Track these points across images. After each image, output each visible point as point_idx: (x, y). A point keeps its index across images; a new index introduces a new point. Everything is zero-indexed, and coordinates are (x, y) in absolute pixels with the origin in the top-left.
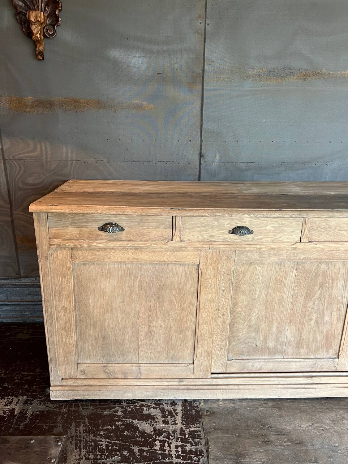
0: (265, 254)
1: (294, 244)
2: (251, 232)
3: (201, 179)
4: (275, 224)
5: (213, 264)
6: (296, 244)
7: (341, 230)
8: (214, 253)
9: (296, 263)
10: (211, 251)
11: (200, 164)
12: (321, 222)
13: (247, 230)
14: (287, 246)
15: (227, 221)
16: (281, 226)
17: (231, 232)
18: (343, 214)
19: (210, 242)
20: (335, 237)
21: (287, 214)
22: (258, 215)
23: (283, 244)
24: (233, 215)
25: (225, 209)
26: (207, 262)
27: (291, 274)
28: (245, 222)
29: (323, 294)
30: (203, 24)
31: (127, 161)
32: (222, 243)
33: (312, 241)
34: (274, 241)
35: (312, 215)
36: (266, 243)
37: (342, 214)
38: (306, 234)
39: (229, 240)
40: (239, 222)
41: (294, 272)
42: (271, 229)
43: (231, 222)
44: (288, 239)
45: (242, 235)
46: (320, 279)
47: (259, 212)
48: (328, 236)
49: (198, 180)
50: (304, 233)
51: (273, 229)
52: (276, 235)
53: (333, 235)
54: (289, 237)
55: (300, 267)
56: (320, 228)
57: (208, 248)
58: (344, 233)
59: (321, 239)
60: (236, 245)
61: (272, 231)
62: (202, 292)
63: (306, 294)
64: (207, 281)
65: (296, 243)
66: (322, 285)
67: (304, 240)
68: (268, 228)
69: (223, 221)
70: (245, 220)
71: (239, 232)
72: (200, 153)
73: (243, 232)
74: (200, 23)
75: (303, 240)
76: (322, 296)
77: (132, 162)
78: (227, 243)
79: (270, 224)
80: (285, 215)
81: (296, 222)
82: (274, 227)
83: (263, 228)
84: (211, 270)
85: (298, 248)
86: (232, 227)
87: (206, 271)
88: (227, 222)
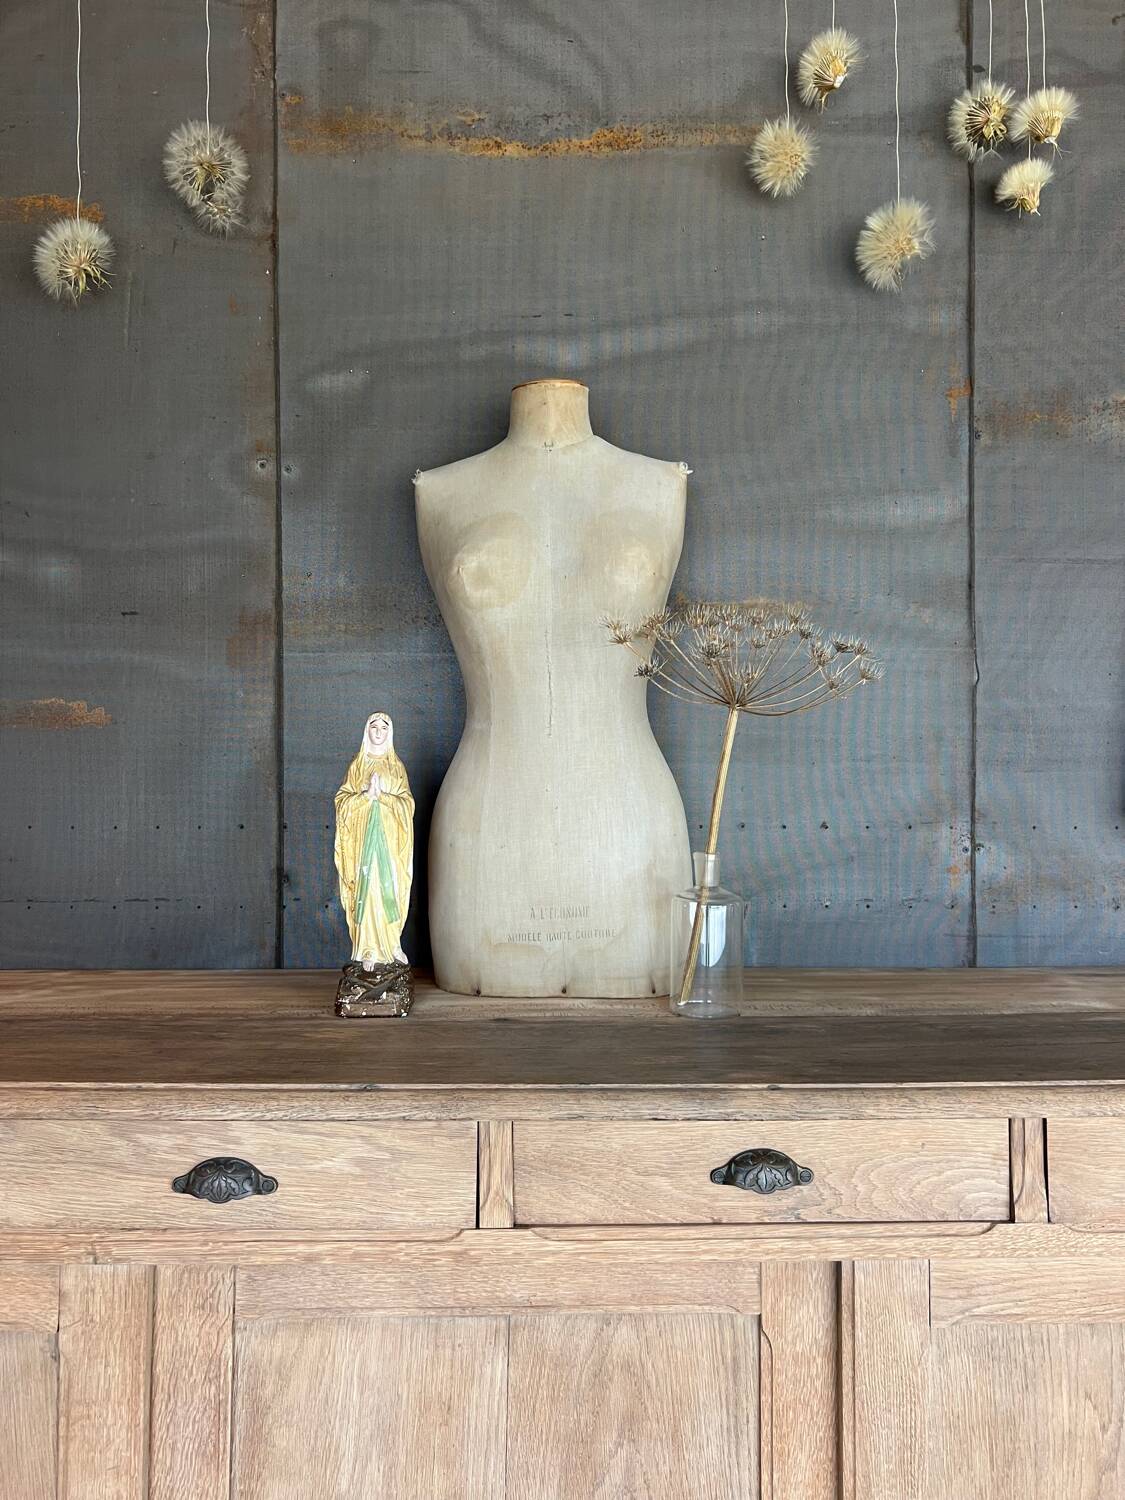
0: (359, 1280)
1: (453, 1238)
2: (264, 1185)
3: (286, 962)
4: (362, 1151)
5: (117, 1333)
6: (458, 1239)
7: (646, 1173)
8: (122, 1281)
9: (503, 1323)
10: (109, 1269)
11: (281, 907)
12: (558, 1140)
13: (240, 1177)
14: (425, 1248)
15: (165, 1136)
16: (387, 1156)
17: (183, 1183)
18: (625, 1103)
19: (97, 1230)
20: (627, 1204)
21: (389, 1103)
22: (269, 1111)
23: (407, 1237)
24: (165, 1112)
25: (144, 1085)
26: (92, 1321)
27: (488, 1370)
28: (237, 1141)
29: (638, 1471)
30: (271, 467)
31: (11, 901)
32: (147, 1235)
33: (533, 1221)
34: (364, 1222)
35: (493, 1108)
36: (335, 1235)
37: (619, 1104)
38: (497, 1194)
39: (176, 1222)
40: (214, 1142)
41: (500, 1365)
42: (347, 1169)
43: (181, 1140)
44: (423, 1214)
45: (219, 1198)
46: (617, 1397)
47: (274, 1098)
48: (595, 1200)
49: (273, 964)
50: (489, 1189)
51: (357, 1171)
52: (370, 1197)
53: (616, 1197)
54: (427, 1206)
55: (522, 1337)
56: (560, 1165)
57: (91, 1259)
58: (662, 1183)
59: (568, 1212)
60: (205, 1243)
61: (356, 1177)
62: (74, 1468)
63: (565, 1470)
64: (92, 1413)
65: (462, 1230)
66: (631, 1423)
67: (496, 1216)
68: (338, 1164)
69: (145, 1139)
70: (237, 1134)
71: (206, 1185)
72: (280, 869)
73: (223, 1184)
74: (262, 465)
75: (486, 1219)
76: (639, 1481)
77: (29, 904)
78: (168, 1236)
79: (343, 1150)
80: (380, 1110)
81: (451, 1137)
82: (359, 1162)
83: (317, 1167)
84: (112, 1358)
85: (472, 1253)
86: (185, 1163)
87: (89, 1366)
88: (166, 1141)
